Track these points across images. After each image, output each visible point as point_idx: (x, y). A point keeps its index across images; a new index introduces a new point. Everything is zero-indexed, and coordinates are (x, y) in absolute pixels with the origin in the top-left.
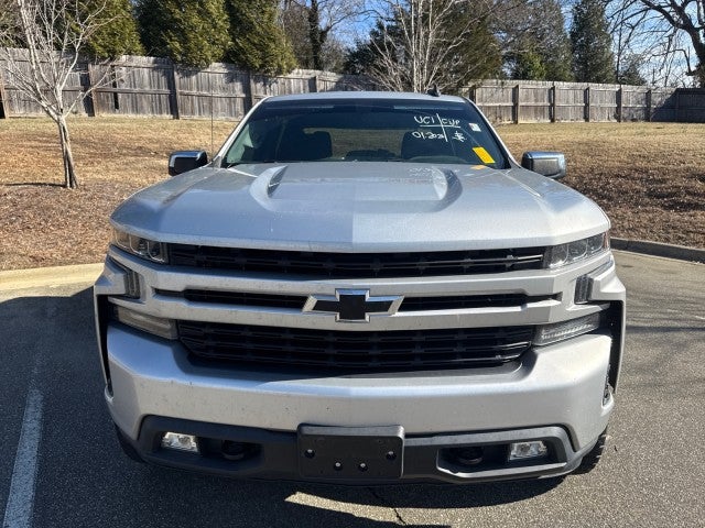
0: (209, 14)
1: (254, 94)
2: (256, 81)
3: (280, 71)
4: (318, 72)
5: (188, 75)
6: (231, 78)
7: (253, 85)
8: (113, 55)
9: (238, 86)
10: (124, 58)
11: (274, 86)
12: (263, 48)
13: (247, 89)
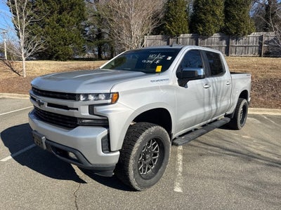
0: (216, 15)
1: (230, 44)
2: (233, 39)
3: (244, 35)
4: (265, 33)
5: (204, 39)
6: (221, 39)
7: (231, 41)
8: (178, 34)
9: (224, 42)
10: (182, 35)
11: (241, 40)
12: (237, 26)
13: (228, 43)
